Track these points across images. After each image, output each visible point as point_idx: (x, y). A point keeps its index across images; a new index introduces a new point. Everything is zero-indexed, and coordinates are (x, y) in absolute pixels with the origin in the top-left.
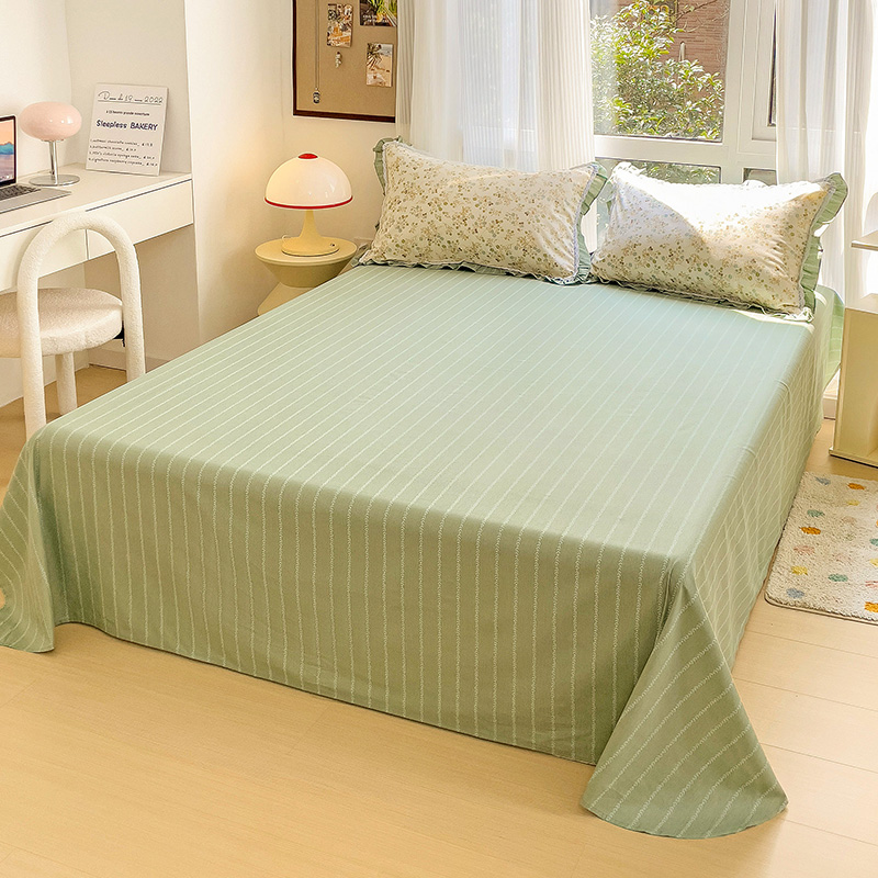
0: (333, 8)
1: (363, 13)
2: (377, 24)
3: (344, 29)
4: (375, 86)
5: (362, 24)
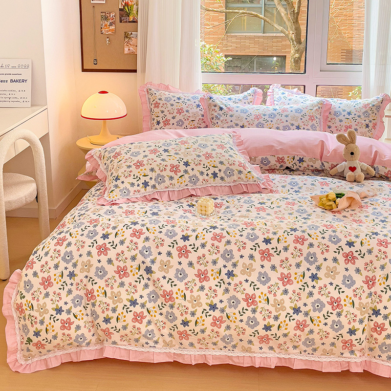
0: (104, 14)
1: (121, 16)
2: (129, 22)
3: (111, 24)
4: (129, 54)
5: (121, 22)
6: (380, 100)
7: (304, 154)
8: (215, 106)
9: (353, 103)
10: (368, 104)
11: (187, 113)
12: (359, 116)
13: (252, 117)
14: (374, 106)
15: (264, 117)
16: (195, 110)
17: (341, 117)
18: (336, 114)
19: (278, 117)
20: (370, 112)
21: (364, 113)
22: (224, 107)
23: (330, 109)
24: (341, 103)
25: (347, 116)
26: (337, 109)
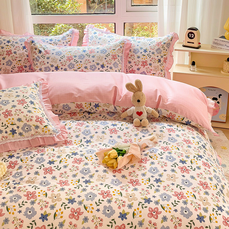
6: (170, 38)
7: (99, 100)
8: (36, 49)
9: (148, 41)
10: (160, 43)
11: (15, 55)
12: (153, 53)
13: (65, 59)
14: (165, 43)
15: (74, 58)
16: (22, 51)
17: (139, 54)
18: (135, 51)
19: (87, 58)
20: (162, 49)
21: (157, 50)
22: (43, 51)
23: (130, 47)
24: (139, 42)
25: (143, 53)
26: (136, 47)
